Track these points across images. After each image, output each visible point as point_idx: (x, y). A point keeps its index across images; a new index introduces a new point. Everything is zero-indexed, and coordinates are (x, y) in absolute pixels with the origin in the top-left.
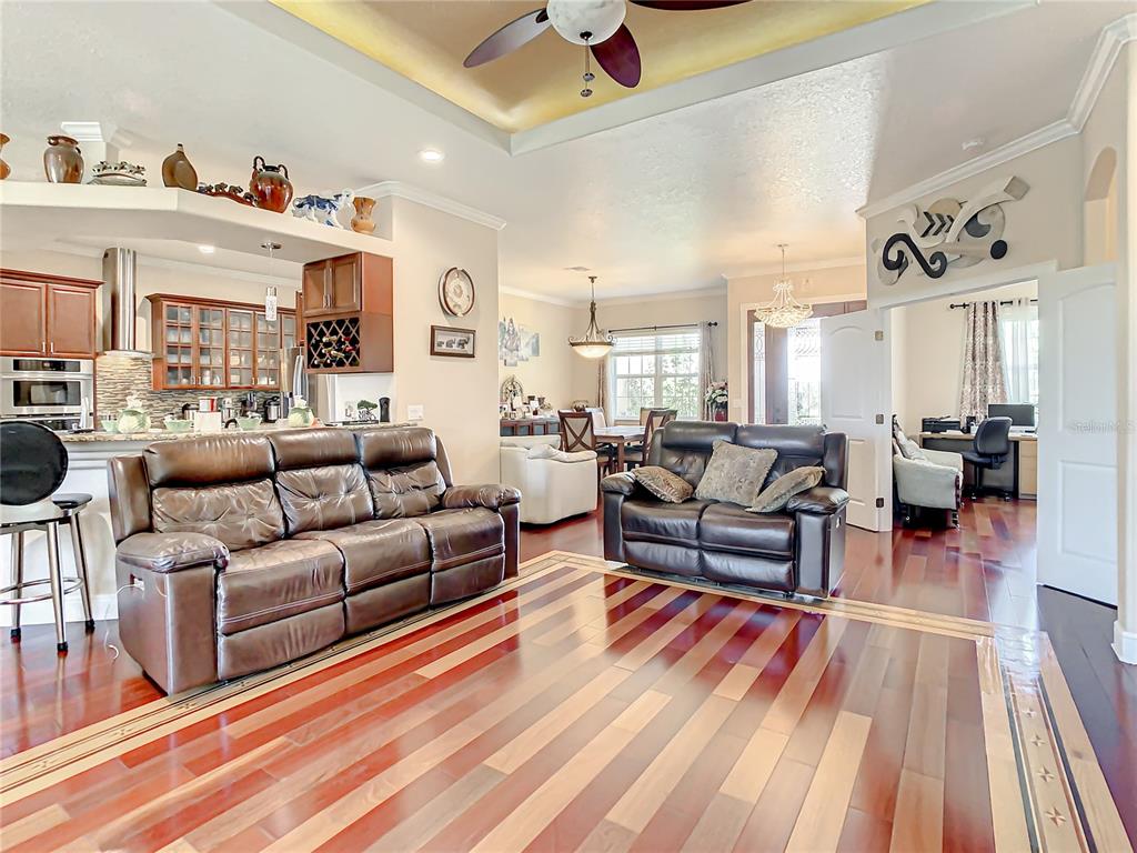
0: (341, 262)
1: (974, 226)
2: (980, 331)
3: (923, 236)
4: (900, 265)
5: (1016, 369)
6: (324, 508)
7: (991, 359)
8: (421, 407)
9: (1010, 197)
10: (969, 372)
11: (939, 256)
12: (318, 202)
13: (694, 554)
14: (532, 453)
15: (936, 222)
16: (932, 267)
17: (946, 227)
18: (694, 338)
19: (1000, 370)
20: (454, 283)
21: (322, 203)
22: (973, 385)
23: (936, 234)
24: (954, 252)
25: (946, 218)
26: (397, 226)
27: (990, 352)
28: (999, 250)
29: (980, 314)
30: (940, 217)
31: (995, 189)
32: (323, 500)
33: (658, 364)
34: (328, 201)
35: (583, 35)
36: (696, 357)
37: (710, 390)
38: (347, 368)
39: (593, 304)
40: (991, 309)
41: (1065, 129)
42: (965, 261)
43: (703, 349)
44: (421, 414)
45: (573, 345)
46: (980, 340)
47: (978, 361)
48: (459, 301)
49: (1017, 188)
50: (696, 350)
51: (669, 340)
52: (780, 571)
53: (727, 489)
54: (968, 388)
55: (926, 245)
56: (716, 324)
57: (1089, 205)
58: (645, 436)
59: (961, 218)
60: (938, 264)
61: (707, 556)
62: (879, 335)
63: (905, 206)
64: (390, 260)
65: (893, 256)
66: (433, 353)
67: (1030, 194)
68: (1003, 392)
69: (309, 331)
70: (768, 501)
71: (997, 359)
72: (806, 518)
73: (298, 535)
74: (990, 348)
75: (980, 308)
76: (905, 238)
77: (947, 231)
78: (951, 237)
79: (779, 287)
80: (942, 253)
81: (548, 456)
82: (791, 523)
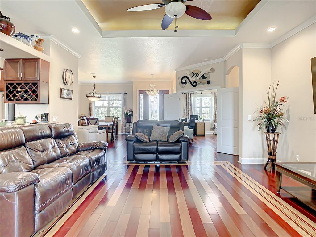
0: (27, 61)
1: (203, 77)
2: (188, 99)
3: (192, 77)
4: (185, 83)
5: (194, 107)
6: (46, 155)
7: (190, 105)
8: (57, 116)
9: (211, 72)
10: (186, 108)
11: (195, 82)
12: (24, 36)
13: (155, 155)
14: (90, 131)
15: (195, 75)
16: (193, 84)
17: (197, 76)
18: (120, 97)
19: (191, 108)
20: (68, 74)
21: (26, 37)
22: (186, 111)
23: (195, 77)
24: (199, 82)
25: (197, 74)
26: (51, 51)
27: (190, 104)
28: (209, 82)
29: (188, 95)
30: (196, 73)
31: (208, 70)
32: (45, 153)
33: (109, 103)
34: (28, 37)
35: (175, 15)
36: (121, 102)
37: (126, 111)
38: (30, 101)
39: (94, 85)
40: (190, 94)
41: (222, 60)
42: (201, 84)
43: (123, 100)
44: (57, 119)
45: (87, 97)
46: (188, 101)
47: (187, 106)
48: (69, 80)
49: (213, 70)
50: (120, 100)
51: (112, 97)
52: (177, 156)
53: (159, 137)
54: (185, 111)
55: (192, 79)
56: (126, 93)
57: (226, 76)
58: (113, 124)
59: (201, 75)
60: (195, 84)
61: (159, 155)
62: (179, 99)
63: (187, 70)
64: (49, 63)
65: (184, 81)
66: (61, 97)
67: (215, 72)
68: (192, 113)
69: (7, 86)
70: (172, 139)
71: (191, 105)
72: (183, 143)
73: (39, 167)
74: (190, 103)
75: (188, 94)
76: (187, 77)
77: (197, 77)
78: (198, 78)
79: (151, 85)
80: (196, 82)
81: (96, 132)
82: (180, 144)
